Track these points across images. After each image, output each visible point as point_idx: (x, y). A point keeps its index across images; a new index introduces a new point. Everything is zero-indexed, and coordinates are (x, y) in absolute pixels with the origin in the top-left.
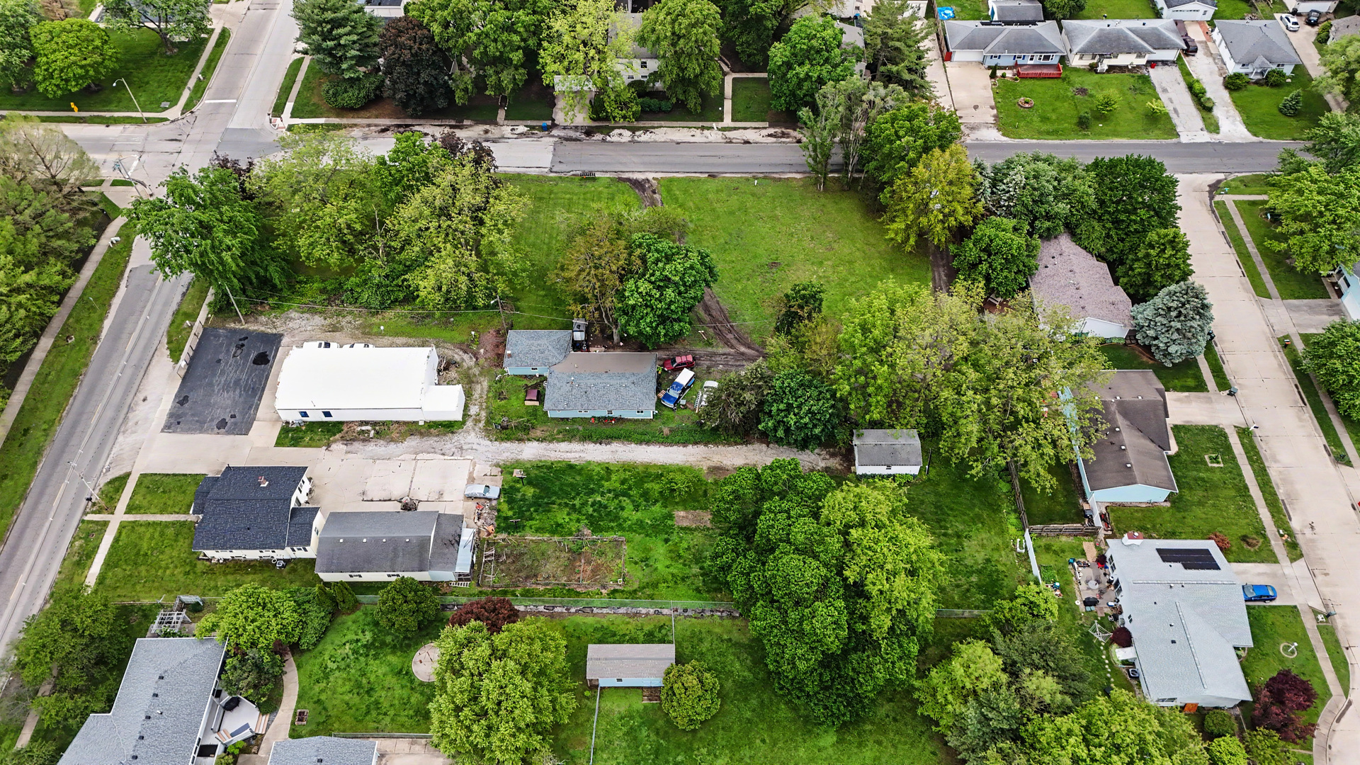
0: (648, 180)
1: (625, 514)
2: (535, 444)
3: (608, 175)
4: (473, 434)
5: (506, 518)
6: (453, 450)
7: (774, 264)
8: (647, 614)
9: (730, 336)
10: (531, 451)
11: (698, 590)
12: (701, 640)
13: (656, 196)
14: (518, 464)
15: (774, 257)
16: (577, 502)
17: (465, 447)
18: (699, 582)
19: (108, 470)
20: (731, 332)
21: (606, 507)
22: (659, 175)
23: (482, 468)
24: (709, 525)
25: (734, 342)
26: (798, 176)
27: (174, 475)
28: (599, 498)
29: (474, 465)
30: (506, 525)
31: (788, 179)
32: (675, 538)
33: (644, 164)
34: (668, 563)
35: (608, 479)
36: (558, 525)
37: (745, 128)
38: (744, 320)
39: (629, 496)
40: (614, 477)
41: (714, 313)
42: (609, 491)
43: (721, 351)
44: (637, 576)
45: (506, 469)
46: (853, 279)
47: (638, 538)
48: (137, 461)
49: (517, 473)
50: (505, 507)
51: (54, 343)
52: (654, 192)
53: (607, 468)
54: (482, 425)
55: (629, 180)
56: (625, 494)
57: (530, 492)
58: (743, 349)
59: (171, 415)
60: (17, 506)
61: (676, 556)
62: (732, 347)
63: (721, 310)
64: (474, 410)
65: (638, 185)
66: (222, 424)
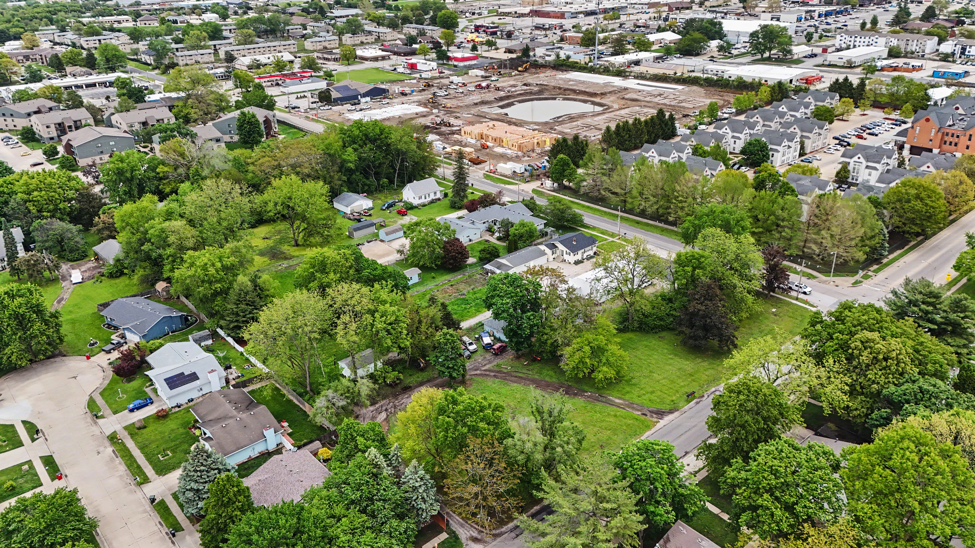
0: (661, 419)
1: (456, 306)
3: (686, 407)
9: (492, 374)
13: (639, 413)
16: (478, 300)
20: (495, 376)
22: (659, 426)
25: (488, 373)
33: (680, 425)
35: (475, 310)
36: (476, 293)
38: (494, 383)
39: (460, 310)
41: (513, 378)
42: (470, 308)
43: (489, 366)
52: (644, 414)
55: (671, 412)
56: (463, 310)
62: (485, 370)
63: (513, 381)
65: (661, 414)
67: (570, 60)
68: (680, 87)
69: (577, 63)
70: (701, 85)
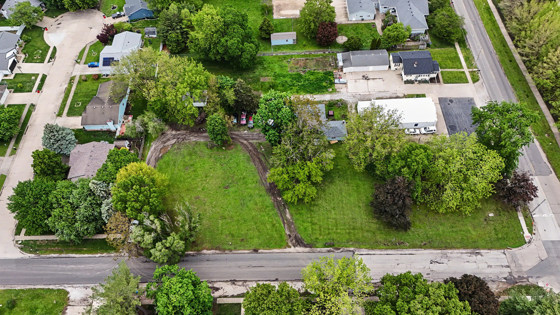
0: (294, 246)
1: (290, 80)
2: (327, 100)
3: (318, 249)
4: (351, 102)
5: (330, 76)
6: (356, 96)
7: (226, 188)
8: (280, 53)
9: (250, 148)
10: (327, 97)
11: (265, 61)
12: (264, 49)
13: (288, 233)
14: (330, 93)
15: (227, 192)
16: (307, 82)
17: (352, 97)
18: (264, 63)
19: (482, 84)
20: (250, 150)
21: (297, 81)
22: (288, 250)
23: (343, 90)
24: (261, 78)
25: (249, 146)
26: (205, 251)
27: (456, 83)
28: (299, 84)
29: (347, 91)
30: (330, 74)
31: (212, 249)
32: (273, 74)
33: (297, 259)
34: (275, 67)
35: (297, 89)
36: (312, 75)
37: (233, 296)
38: (244, 156)
39: (289, 85)
40: (295, 90)
41: (257, 159)
42: (296, 86)
43: (255, 141)
44: (284, 63)
45: (335, 91)
46: (189, 180)
47: (285, 73)
48: (474, 88)
49: (331, 90)
50: (332, 79)
51: (551, 131)
52: (290, 236)
53: (298, 93)
54: (349, 106)
55: (305, 246)
56: (291, 86)
57: (325, 84)
58: (245, 142)
59: (474, 103)
60: (505, 71)
61: (272, 69)
62: (250, 143)
63: (254, 161)
64: (354, 111)
65: (299, 242)
66: (451, 101)
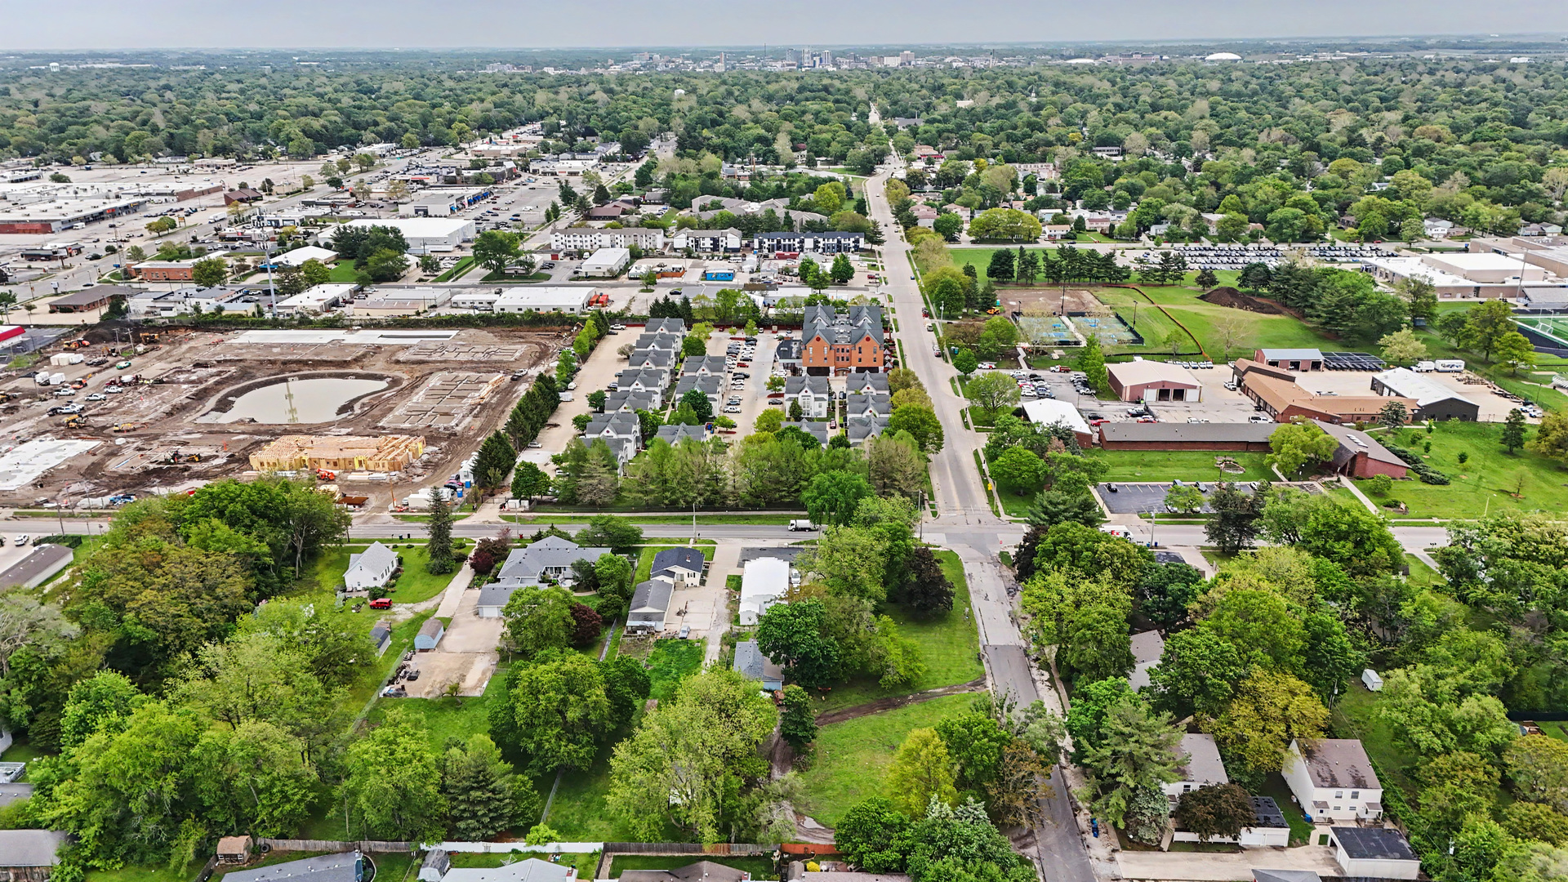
0: (985, 687)
2: (718, 647)
3: (987, 670)
5: (666, 642)
6: (718, 624)
10: (713, 647)
13: (966, 691)
14: (705, 643)
19: (720, 539)
27: (714, 554)
30: (662, 641)
41: (837, 717)
45: (702, 640)
49: (698, 643)
50: (674, 641)
54: (735, 631)
55: (983, 679)
57: (684, 648)
59: (754, 548)
63: (840, 720)
65: (979, 684)
67: (224, 313)
68: (453, 333)
69: (241, 316)
70: (477, 326)
